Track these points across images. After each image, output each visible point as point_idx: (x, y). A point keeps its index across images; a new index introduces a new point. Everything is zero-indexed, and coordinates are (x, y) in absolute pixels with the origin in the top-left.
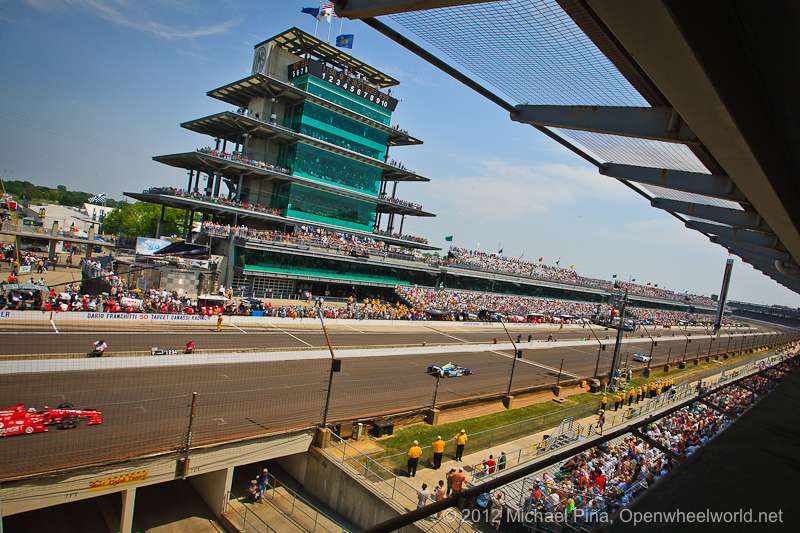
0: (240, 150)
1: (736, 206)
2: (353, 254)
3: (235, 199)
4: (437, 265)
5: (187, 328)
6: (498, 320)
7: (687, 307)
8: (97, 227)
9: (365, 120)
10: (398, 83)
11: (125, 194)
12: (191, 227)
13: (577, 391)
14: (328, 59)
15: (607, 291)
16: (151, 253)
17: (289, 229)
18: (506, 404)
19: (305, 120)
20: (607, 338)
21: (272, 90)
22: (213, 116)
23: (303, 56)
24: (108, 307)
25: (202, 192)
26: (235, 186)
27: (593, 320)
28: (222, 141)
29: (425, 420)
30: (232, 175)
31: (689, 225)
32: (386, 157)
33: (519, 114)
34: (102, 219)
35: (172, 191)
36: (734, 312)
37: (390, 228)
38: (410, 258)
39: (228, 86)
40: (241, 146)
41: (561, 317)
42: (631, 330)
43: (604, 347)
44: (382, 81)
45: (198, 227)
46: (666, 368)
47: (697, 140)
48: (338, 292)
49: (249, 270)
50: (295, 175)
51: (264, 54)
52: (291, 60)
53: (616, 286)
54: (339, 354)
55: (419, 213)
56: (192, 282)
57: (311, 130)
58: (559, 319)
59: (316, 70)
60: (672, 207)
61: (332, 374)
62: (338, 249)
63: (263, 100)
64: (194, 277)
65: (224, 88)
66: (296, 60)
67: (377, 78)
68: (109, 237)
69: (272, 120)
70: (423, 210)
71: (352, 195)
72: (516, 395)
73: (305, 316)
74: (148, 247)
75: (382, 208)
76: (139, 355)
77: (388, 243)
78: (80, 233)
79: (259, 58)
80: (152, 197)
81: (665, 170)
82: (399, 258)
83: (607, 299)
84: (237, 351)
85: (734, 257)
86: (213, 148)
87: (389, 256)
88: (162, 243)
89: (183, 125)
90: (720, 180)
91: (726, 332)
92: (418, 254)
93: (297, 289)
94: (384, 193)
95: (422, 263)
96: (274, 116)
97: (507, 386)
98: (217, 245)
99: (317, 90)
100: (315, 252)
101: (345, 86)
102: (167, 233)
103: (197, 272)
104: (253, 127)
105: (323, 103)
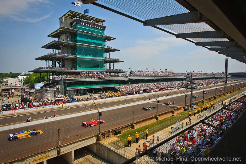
0: (60, 51)
2: (99, 78)
3: (61, 67)
4: (127, 77)
5: (53, 109)
6: (150, 92)
7: (214, 78)
8: (23, 83)
9: (96, 35)
10: (105, 21)
11: (29, 71)
12: (49, 78)
13: (180, 111)
14: (82, 18)
15: (184, 76)
16: (39, 88)
17: (78, 74)
18: (157, 119)
19: (78, 38)
20: (187, 92)
21: (66, 31)
22: (50, 43)
23: (74, 19)
24: (29, 106)
25: (51, 67)
26: (60, 63)
27: (182, 87)
28: (54, 50)
29: (131, 128)
30: (59, 60)
31: (210, 49)
32: (105, 45)
34: (24, 80)
35: (42, 68)
36: (231, 76)
37: (110, 68)
38: (118, 76)
39: (53, 33)
40: (60, 50)
41: (171, 88)
42: (195, 88)
43: (187, 95)
44: (100, 21)
45: (51, 78)
46: (210, 99)
48: (97, 91)
49: (69, 88)
50: (78, 56)
51: (62, 20)
52: (71, 20)
53: (187, 74)
54: (100, 110)
55: (118, 61)
56: (52, 95)
57: (80, 41)
58: (170, 88)
59: (79, 22)
60: (203, 44)
61: (99, 117)
62: (95, 77)
63: (64, 35)
64: (53, 93)
65: (52, 33)
66: (72, 20)
67: (98, 21)
68: (26, 85)
69: (68, 40)
70: (119, 60)
71: (96, 59)
72: (160, 115)
73: (88, 100)
74: (38, 86)
75: (106, 62)
76: (41, 119)
77: (110, 73)
78: (18, 85)
79: (61, 22)
80: (37, 71)
82: (115, 77)
83: (185, 79)
84: (69, 114)
85: (228, 57)
86: (52, 53)
87: (111, 77)
88: (42, 84)
89: (42, 47)
90: (219, 32)
91: (229, 84)
92: (120, 75)
93: (84, 92)
94: (106, 57)
95: (122, 77)
96: (68, 39)
97: (156, 113)
98: (58, 82)
99: (80, 28)
100: (88, 79)
101: (89, 25)
102: (43, 81)
103: (54, 91)
104: (63, 44)
105: (82, 32)
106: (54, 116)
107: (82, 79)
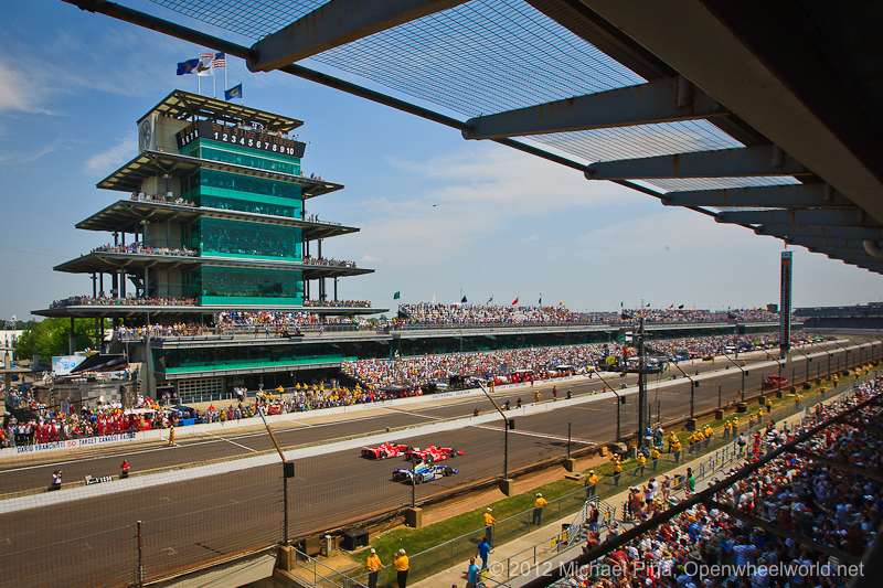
0: (140, 239)
1: (791, 180)
2: (286, 334)
3: (143, 295)
4: (387, 330)
5: (115, 449)
6: (476, 385)
7: (735, 328)
8: (10, 353)
9: (271, 175)
10: (302, 123)
11: (32, 313)
12: (103, 336)
13: (597, 461)
14: (218, 115)
15: (612, 324)
16: (68, 372)
17: (207, 319)
18: (505, 490)
19: (205, 190)
20: (624, 387)
21: (163, 165)
22: (105, 210)
23: (190, 119)
25: (109, 295)
26: (142, 281)
27: (603, 366)
28: (120, 233)
29: (405, 523)
30: (137, 270)
31: (721, 218)
32: (303, 213)
33: (474, 129)
34: (14, 344)
35: (78, 300)
36: (807, 323)
37: (322, 296)
38: (353, 327)
39: (110, 177)
40: (140, 236)
41: (557, 370)
42: (657, 372)
43: (623, 399)
44: (283, 125)
45: (109, 334)
46: (718, 415)
47: (722, 109)
48: (272, 382)
49: (172, 373)
50: (203, 256)
51: (149, 128)
52: (176, 127)
53: (624, 316)
54: (292, 455)
55: (354, 271)
56: (114, 397)
57: (215, 201)
58: (554, 372)
59: (206, 131)
60: (693, 201)
61: (285, 481)
62: (267, 332)
63: (156, 179)
64: (114, 392)
65: (113, 175)
66: (184, 125)
67: (277, 123)
68: (24, 362)
69: (168, 199)
70: (358, 267)
71: (272, 265)
72: (516, 477)
73: (244, 417)
74: (64, 365)
75: (309, 274)
76: (73, 486)
77: (323, 315)
79: (144, 134)
80: (58, 311)
81: (677, 155)
82: (340, 330)
83: (615, 336)
84: (174, 469)
85: (791, 248)
86: (113, 245)
87: (328, 330)
88: (77, 359)
89: (78, 226)
90: (759, 151)
91: (800, 352)
92: (363, 321)
93: (226, 387)
94: (308, 256)
95: (368, 331)
96: (170, 194)
97: (503, 469)
98: (134, 352)
99: (211, 153)
100: (242, 339)
101: (242, 141)
102: (80, 348)
103: (118, 385)
104: (149, 212)
105: (221, 166)
106: (125, 476)
107: (219, 339)
